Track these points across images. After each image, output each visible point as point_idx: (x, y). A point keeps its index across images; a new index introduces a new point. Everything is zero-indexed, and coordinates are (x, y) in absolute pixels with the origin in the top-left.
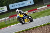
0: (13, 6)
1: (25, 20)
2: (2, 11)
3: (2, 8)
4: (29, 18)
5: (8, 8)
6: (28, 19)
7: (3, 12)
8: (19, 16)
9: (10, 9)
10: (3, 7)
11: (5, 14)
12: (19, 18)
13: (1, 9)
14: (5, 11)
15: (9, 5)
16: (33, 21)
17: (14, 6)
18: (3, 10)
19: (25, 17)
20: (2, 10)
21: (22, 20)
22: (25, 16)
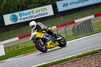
0: (64, 5)
1: (48, 43)
2: (44, 14)
3: (42, 8)
4: (58, 39)
5: (55, 8)
6: (54, 42)
7: (45, 16)
8: (35, 36)
9: (59, 10)
10: (45, 7)
11: (49, 21)
12: (36, 39)
13: (41, 11)
14: (49, 15)
15: (56, 3)
16: (66, 45)
17: (67, 5)
18: (44, 12)
19: (47, 38)
20: (42, 13)
21: (41, 44)
22: (48, 36)
